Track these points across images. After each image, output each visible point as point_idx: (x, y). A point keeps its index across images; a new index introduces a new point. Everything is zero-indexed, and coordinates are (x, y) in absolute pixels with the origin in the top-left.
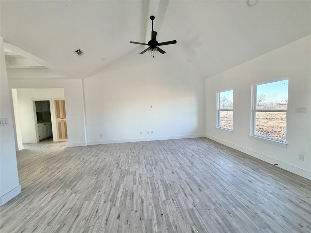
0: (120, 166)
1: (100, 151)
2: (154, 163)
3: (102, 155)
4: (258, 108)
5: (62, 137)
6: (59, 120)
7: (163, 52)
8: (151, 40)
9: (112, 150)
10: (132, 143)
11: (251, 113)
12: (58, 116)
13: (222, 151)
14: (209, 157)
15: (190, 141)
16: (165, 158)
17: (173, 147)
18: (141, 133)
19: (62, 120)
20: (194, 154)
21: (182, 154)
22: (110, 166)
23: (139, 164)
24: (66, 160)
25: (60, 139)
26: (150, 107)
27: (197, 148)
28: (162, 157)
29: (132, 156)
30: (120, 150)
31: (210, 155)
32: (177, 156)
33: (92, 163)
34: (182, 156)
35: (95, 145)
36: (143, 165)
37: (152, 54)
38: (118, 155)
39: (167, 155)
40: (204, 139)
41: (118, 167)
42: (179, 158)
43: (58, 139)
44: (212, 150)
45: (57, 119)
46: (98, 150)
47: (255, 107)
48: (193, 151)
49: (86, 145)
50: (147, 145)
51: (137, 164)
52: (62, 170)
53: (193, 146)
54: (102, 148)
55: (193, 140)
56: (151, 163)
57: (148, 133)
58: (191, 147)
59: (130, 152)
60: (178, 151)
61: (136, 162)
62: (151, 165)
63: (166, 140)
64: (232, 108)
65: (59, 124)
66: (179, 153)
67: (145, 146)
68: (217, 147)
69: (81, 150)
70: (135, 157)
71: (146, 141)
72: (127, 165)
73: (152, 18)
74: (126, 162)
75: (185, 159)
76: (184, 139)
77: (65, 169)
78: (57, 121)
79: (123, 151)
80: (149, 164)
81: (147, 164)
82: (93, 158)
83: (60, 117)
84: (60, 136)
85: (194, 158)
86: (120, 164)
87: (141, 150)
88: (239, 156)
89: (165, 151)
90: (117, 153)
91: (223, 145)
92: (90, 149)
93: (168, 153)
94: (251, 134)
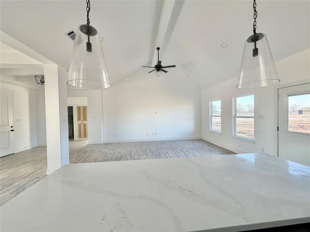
0: (133, 156)
1: (115, 147)
2: (158, 155)
3: (118, 150)
4: (238, 115)
5: (81, 137)
6: (80, 122)
7: (166, 72)
8: (157, 64)
9: (124, 146)
10: (139, 142)
11: (233, 119)
12: (79, 119)
13: (212, 149)
14: (200, 152)
15: (188, 142)
16: (166, 152)
17: (173, 145)
18: (147, 134)
19: (82, 122)
20: (189, 150)
21: (180, 150)
22: (125, 156)
23: (147, 155)
24: (91, 152)
25: (80, 138)
26: (155, 113)
27: (192, 147)
28: (164, 152)
29: (141, 151)
30: (131, 147)
31: (201, 151)
32: (176, 151)
33: (111, 154)
34: (179, 151)
35: (110, 143)
36: (149, 156)
37: (158, 74)
38: (130, 149)
39: (168, 150)
40: (201, 140)
41: (131, 157)
42: (177, 152)
43: (78, 138)
44: (204, 148)
45: (78, 121)
46: (113, 146)
47: (236, 114)
48: (189, 148)
49: (103, 143)
50: (152, 144)
51: (145, 155)
52: (91, 158)
53: (189, 145)
54: (116, 145)
55: (190, 141)
56: (155, 155)
57: (153, 134)
58: (188, 146)
59: (138, 148)
60: (177, 148)
61: (144, 154)
62: (155, 156)
63: (168, 141)
64: (220, 115)
65: (80, 125)
66: (178, 150)
67: (151, 145)
68: (209, 146)
69: (99, 146)
70: (143, 151)
71: (151, 141)
72: (137, 156)
73: (158, 49)
74: (137, 154)
75: (182, 153)
76: (183, 140)
77: (93, 157)
78: (78, 123)
79: (134, 147)
80: (154, 155)
81: (153, 155)
82: (111, 152)
83: (80, 120)
84: (80, 135)
85: (189, 153)
86: (133, 155)
87: (147, 147)
88: (224, 152)
89: (166, 148)
90: (129, 149)
91: (214, 145)
92: (106, 145)
93: (169, 149)
94: (233, 135)
